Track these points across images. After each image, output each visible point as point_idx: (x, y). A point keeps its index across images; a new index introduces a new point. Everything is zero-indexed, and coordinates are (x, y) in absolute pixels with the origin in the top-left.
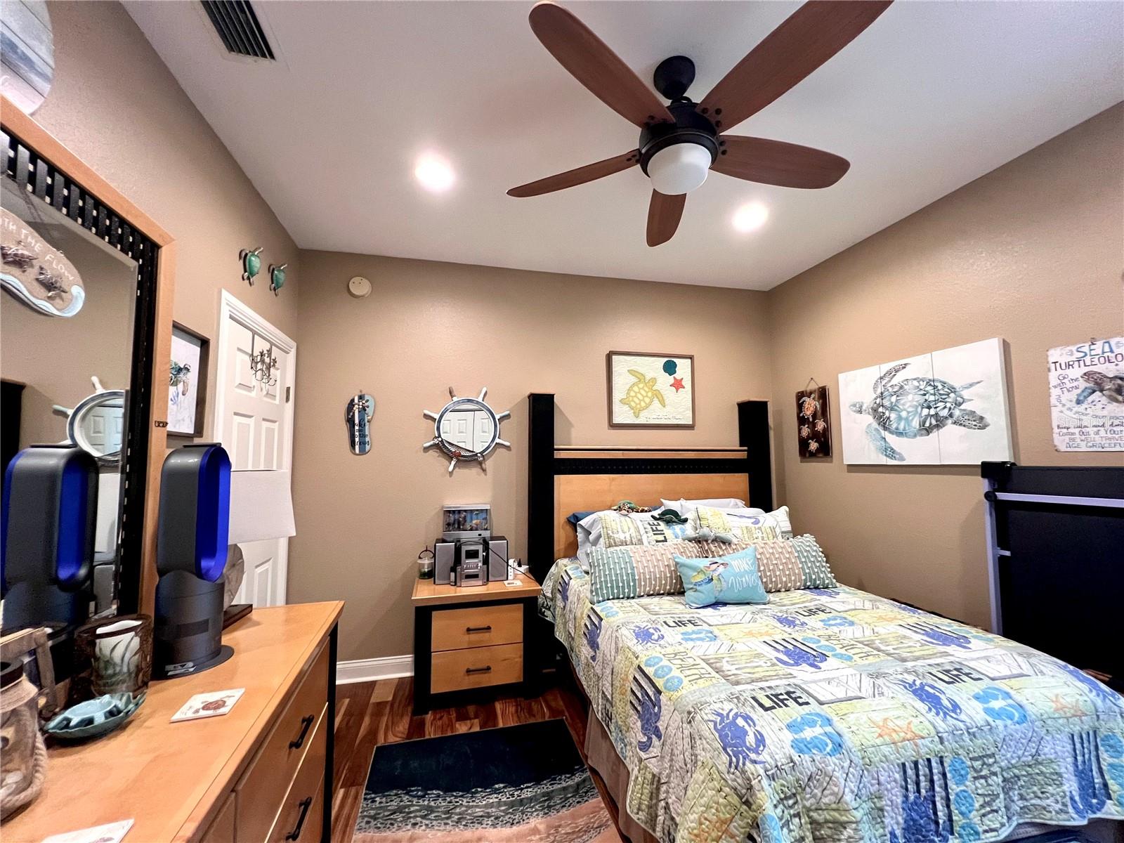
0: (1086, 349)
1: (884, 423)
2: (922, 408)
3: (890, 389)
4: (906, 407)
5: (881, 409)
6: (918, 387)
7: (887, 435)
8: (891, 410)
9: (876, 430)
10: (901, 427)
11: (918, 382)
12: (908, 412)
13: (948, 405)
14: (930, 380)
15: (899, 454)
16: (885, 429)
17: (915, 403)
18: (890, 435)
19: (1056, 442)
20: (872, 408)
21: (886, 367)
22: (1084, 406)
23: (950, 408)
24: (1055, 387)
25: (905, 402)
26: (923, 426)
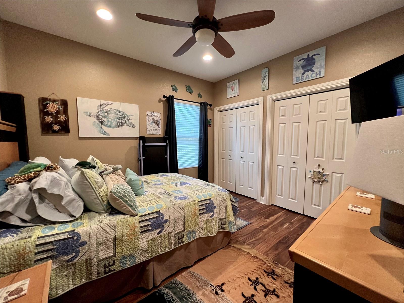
0: (152, 113)
1: (101, 122)
2: (117, 119)
3: (105, 110)
4: (111, 118)
5: (100, 117)
6: (116, 112)
7: (103, 126)
8: (105, 118)
9: (98, 124)
10: (109, 124)
11: (116, 111)
12: (112, 120)
13: (125, 120)
14: (120, 111)
15: (108, 133)
16: (102, 124)
17: (114, 117)
18: (104, 127)
19: (147, 132)
20: (96, 116)
21: (103, 102)
22: (152, 125)
23: (126, 121)
24: (147, 120)
25: (111, 116)
26: (117, 125)
